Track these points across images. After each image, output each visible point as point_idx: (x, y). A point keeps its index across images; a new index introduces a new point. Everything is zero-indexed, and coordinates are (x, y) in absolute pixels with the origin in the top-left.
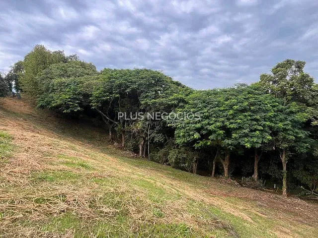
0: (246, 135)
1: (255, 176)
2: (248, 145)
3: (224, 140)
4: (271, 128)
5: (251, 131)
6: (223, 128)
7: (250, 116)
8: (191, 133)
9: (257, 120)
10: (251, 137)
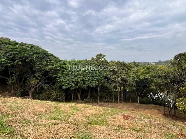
0: (90, 83)
1: (89, 97)
2: (92, 86)
3: (83, 85)
4: (97, 79)
5: (92, 81)
6: (83, 80)
7: (91, 75)
8: (70, 83)
9: (93, 76)
10: (92, 83)
